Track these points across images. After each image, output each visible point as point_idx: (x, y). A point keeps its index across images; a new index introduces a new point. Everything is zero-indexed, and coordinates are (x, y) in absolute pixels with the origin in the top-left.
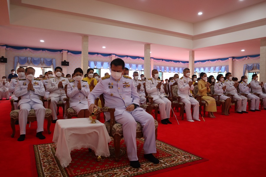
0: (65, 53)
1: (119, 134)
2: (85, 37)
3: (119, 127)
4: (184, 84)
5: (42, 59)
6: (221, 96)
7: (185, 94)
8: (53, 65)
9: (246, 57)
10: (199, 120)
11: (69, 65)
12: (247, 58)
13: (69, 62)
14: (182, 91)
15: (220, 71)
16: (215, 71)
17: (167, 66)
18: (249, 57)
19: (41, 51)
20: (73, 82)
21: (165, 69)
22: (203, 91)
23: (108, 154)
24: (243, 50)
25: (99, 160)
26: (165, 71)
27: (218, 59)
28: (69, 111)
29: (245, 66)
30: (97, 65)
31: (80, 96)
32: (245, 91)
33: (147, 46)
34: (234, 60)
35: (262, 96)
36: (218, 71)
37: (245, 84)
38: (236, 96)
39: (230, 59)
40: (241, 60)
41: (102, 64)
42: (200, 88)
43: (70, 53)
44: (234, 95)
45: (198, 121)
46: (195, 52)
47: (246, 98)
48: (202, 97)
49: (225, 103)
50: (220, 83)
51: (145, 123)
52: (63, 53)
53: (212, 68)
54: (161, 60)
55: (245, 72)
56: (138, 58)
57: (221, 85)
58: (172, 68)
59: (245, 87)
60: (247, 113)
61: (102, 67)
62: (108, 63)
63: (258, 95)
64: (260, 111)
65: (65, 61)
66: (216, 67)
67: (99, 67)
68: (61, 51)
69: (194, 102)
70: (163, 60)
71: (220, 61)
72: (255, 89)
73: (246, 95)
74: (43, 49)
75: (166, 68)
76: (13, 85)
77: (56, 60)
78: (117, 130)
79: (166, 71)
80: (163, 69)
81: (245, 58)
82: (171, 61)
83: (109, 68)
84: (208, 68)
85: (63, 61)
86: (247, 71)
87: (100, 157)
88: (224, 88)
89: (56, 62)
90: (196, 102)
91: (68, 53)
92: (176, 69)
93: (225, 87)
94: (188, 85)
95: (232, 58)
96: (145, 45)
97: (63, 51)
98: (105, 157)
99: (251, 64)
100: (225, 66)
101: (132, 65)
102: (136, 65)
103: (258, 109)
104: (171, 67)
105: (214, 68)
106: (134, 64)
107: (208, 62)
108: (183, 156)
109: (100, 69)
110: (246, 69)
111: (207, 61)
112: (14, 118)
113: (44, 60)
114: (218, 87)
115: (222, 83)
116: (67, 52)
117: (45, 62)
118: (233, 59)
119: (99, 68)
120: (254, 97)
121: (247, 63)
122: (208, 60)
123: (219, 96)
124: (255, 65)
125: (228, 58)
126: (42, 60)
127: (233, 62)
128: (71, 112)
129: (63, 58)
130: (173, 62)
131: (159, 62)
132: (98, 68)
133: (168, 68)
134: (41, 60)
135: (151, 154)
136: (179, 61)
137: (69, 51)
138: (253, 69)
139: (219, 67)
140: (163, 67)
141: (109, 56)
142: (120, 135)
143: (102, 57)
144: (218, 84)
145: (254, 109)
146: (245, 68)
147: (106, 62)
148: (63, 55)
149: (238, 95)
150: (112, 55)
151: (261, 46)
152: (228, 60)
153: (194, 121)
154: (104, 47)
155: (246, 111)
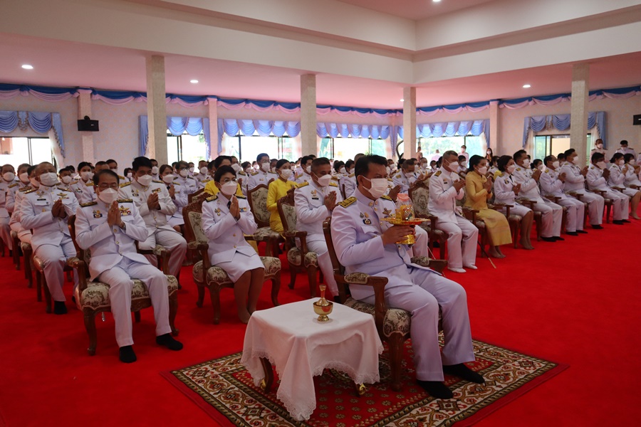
0: (85, 96)
1: (402, 333)
2: (156, 60)
3: (403, 318)
4: (445, 187)
5: (20, 113)
6: (513, 206)
7: (446, 210)
8: (55, 130)
9: (530, 99)
10: (475, 267)
11: (98, 130)
12: (531, 103)
13: (98, 121)
14: (439, 204)
15: (470, 133)
16: (457, 134)
17: (344, 123)
18: (536, 100)
19: (17, 92)
20: (215, 200)
21: (339, 130)
22: (479, 198)
23: (375, 377)
24: (527, 86)
25: (363, 393)
26: (339, 135)
27: (464, 105)
28: (214, 276)
29: (528, 120)
30: (173, 125)
31: (234, 236)
32: (555, 190)
33: (309, 79)
34: (501, 106)
35: (588, 199)
36: (464, 132)
37: (553, 174)
38: (540, 202)
39: (494, 105)
40: (519, 106)
41: (185, 124)
42: (473, 192)
43: (97, 97)
44: (536, 202)
45: (473, 269)
46: (417, 90)
47: (560, 208)
48: (478, 212)
49: (521, 221)
50: (506, 176)
51: (450, 299)
52: (81, 97)
53: (451, 126)
54: (329, 109)
55: (528, 134)
56: (272, 106)
57: (509, 180)
58: (355, 128)
59: (553, 179)
60: (563, 239)
61: (185, 132)
62: (198, 119)
63: (579, 197)
64: (586, 233)
65: (87, 118)
66: (459, 123)
67: (176, 131)
68: (73, 90)
69: (468, 229)
70: (332, 107)
71: (470, 108)
72: (572, 182)
73: (557, 200)
74: (23, 87)
75: (341, 128)
76: (31, 210)
77: (61, 117)
78: (400, 325)
79: (341, 134)
80: (333, 132)
81: (527, 101)
82: (352, 109)
83: (202, 132)
84: (441, 125)
85: (83, 118)
86: (532, 133)
87: (363, 386)
88: (517, 189)
89: (61, 121)
90: (471, 227)
91: (93, 96)
92: (365, 129)
93: (519, 185)
94: (453, 189)
95: (496, 102)
96: (301, 76)
97: (80, 90)
98: (371, 385)
99: (540, 116)
100: (481, 122)
101: (259, 124)
102: (269, 123)
103: (581, 228)
104: (352, 124)
105: (455, 126)
106: (264, 119)
107: (441, 110)
108: (516, 363)
109: (181, 136)
110: (529, 128)
111: (438, 109)
112: (93, 308)
113: (28, 117)
114: (504, 186)
115: (510, 177)
116: (91, 94)
117: (31, 121)
118: (499, 105)
119: (178, 134)
120: (573, 201)
121: (531, 114)
122: (441, 107)
123: (508, 207)
124: (550, 119)
125: (487, 103)
126: (23, 115)
127: (500, 111)
128: (218, 276)
129: (82, 109)
130: (355, 112)
131: (324, 112)
132: (174, 133)
133: (344, 127)
134: (20, 116)
135: (462, 365)
136: (369, 110)
137: (95, 91)
138: (545, 128)
139: (467, 123)
140: (333, 127)
141: (201, 102)
142: (403, 335)
143: (183, 104)
144: (502, 179)
145: (574, 230)
146: (528, 126)
147: (195, 116)
148: (81, 101)
149: (543, 202)
150: (208, 98)
151: (574, 80)
152: (487, 106)
153: (464, 271)
154: (194, 81)
155: (559, 236)
